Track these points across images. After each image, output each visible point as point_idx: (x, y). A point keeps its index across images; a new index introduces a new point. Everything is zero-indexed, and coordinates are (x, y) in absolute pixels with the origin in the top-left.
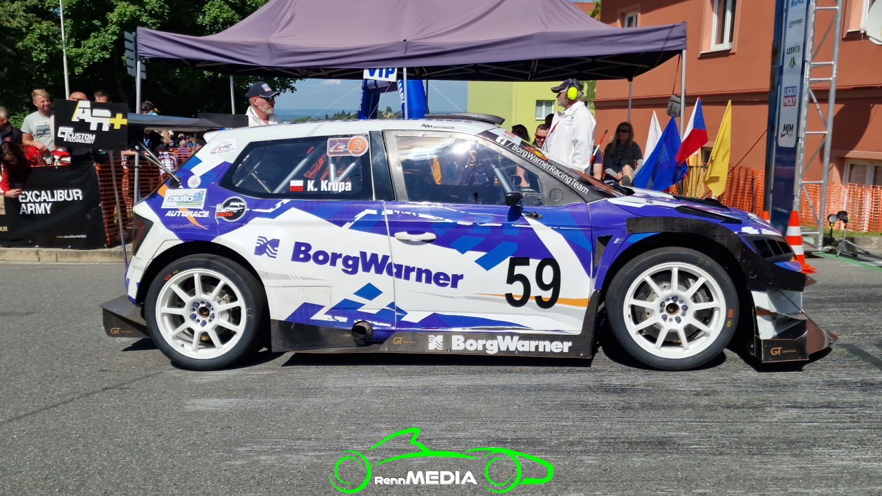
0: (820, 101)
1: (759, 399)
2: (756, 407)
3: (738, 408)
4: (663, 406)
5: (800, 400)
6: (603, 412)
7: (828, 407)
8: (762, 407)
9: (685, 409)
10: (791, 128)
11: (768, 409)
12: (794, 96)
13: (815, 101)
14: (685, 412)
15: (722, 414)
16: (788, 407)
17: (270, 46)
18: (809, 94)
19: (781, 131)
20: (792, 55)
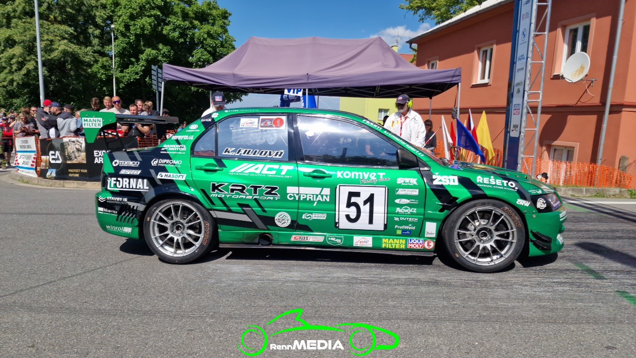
0: (533, 112)
10: (517, 127)
12: (519, 109)
13: (531, 112)
17: (234, 75)
18: (527, 108)
19: (512, 128)
20: (518, 87)
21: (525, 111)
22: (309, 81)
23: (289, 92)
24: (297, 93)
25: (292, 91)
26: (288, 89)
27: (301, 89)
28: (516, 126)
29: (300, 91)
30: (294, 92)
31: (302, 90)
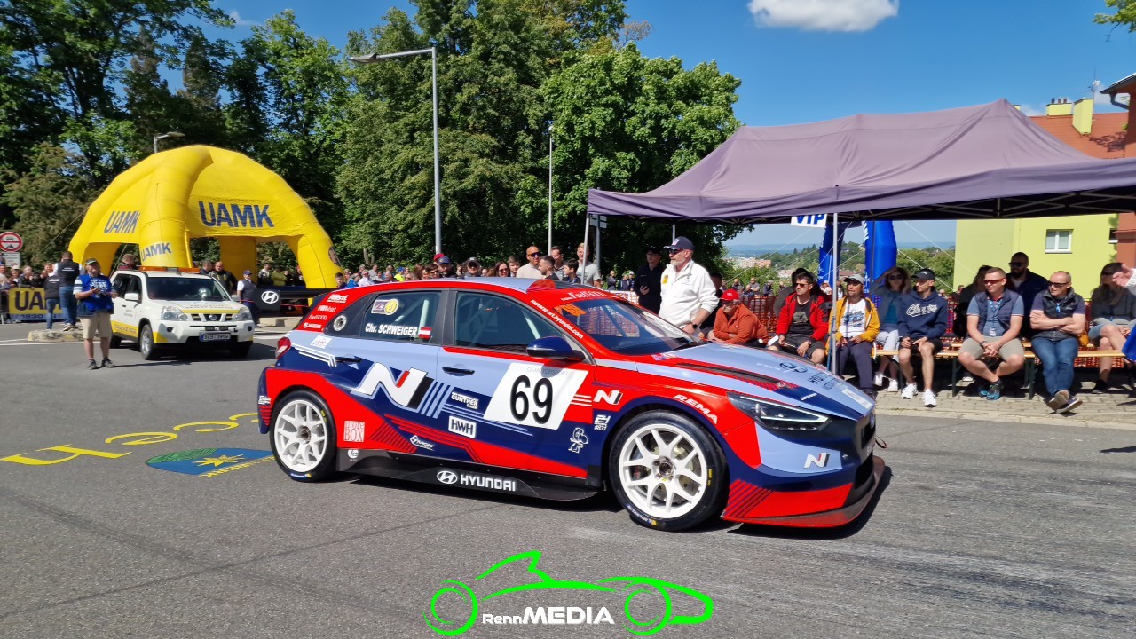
17: (701, 198)
22: (841, 199)
23: (800, 220)
24: (816, 222)
25: (806, 218)
26: (798, 216)
27: (823, 215)
29: (822, 218)
30: (809, 221)
31: (826, 216)
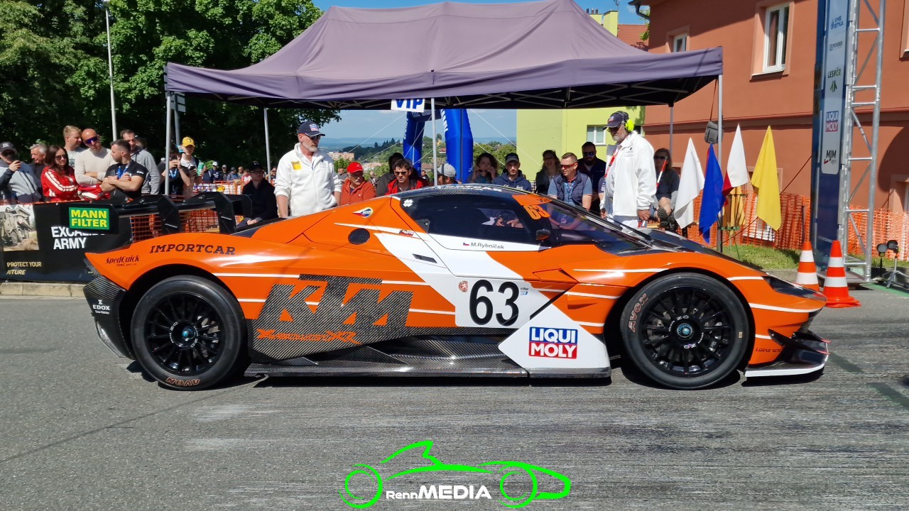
0: (864, 124)
1: (773, 443)
2: (769, 451)
3: (751, 451)
4: (672, 449)
5: (817, 443)
6: (608, 455)
7: (846, 451)
8: (776, 450)
9: (693, 451)
10: (834, 154)
11: (782, 453)
12: (836, 121)
13: (859, 125)
14: (694, 454)
15: (732, 458)
16: (804, 450)
18: (853, 118)
19: (824, 157)
20: (833, 79)
21: (848, 123)
22: (437, 84)
23: (400, 105)
24: (414, 107)
25: (405, 103)
26: (397, 100)
27: (421, 99)
28: (831, 154)
29: (420, 103)
30: (408, 106)
31: (424, 100)
